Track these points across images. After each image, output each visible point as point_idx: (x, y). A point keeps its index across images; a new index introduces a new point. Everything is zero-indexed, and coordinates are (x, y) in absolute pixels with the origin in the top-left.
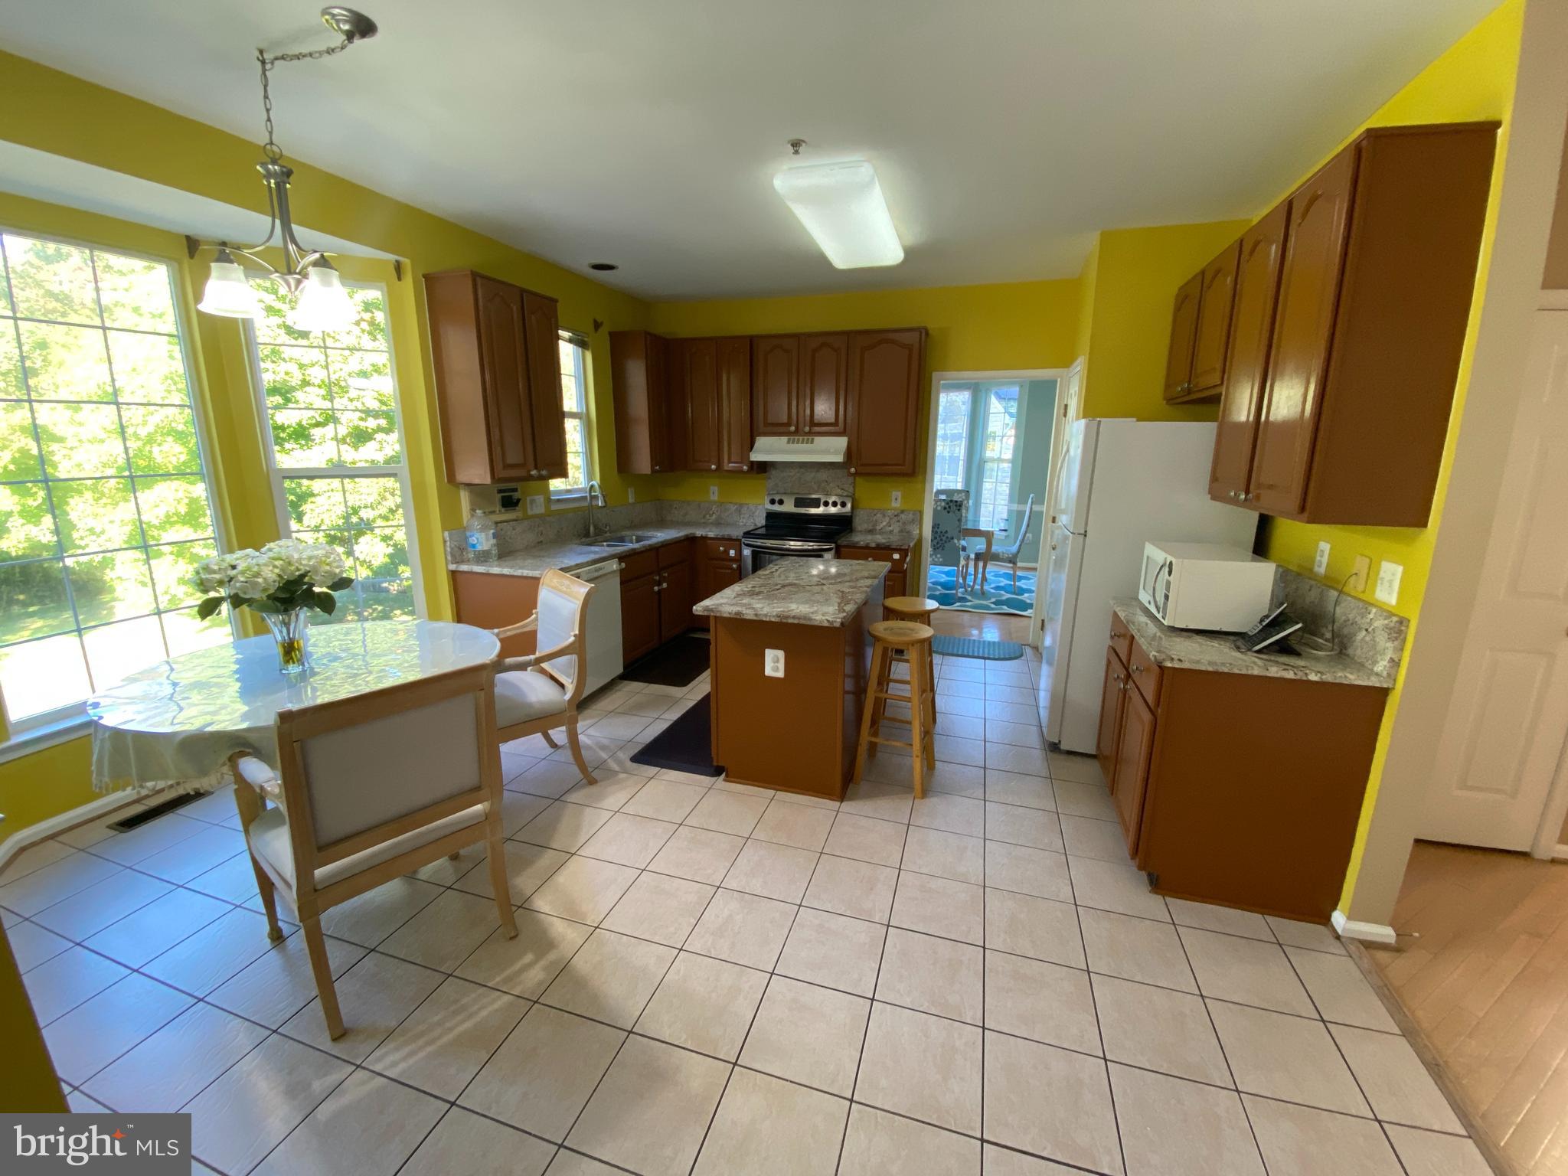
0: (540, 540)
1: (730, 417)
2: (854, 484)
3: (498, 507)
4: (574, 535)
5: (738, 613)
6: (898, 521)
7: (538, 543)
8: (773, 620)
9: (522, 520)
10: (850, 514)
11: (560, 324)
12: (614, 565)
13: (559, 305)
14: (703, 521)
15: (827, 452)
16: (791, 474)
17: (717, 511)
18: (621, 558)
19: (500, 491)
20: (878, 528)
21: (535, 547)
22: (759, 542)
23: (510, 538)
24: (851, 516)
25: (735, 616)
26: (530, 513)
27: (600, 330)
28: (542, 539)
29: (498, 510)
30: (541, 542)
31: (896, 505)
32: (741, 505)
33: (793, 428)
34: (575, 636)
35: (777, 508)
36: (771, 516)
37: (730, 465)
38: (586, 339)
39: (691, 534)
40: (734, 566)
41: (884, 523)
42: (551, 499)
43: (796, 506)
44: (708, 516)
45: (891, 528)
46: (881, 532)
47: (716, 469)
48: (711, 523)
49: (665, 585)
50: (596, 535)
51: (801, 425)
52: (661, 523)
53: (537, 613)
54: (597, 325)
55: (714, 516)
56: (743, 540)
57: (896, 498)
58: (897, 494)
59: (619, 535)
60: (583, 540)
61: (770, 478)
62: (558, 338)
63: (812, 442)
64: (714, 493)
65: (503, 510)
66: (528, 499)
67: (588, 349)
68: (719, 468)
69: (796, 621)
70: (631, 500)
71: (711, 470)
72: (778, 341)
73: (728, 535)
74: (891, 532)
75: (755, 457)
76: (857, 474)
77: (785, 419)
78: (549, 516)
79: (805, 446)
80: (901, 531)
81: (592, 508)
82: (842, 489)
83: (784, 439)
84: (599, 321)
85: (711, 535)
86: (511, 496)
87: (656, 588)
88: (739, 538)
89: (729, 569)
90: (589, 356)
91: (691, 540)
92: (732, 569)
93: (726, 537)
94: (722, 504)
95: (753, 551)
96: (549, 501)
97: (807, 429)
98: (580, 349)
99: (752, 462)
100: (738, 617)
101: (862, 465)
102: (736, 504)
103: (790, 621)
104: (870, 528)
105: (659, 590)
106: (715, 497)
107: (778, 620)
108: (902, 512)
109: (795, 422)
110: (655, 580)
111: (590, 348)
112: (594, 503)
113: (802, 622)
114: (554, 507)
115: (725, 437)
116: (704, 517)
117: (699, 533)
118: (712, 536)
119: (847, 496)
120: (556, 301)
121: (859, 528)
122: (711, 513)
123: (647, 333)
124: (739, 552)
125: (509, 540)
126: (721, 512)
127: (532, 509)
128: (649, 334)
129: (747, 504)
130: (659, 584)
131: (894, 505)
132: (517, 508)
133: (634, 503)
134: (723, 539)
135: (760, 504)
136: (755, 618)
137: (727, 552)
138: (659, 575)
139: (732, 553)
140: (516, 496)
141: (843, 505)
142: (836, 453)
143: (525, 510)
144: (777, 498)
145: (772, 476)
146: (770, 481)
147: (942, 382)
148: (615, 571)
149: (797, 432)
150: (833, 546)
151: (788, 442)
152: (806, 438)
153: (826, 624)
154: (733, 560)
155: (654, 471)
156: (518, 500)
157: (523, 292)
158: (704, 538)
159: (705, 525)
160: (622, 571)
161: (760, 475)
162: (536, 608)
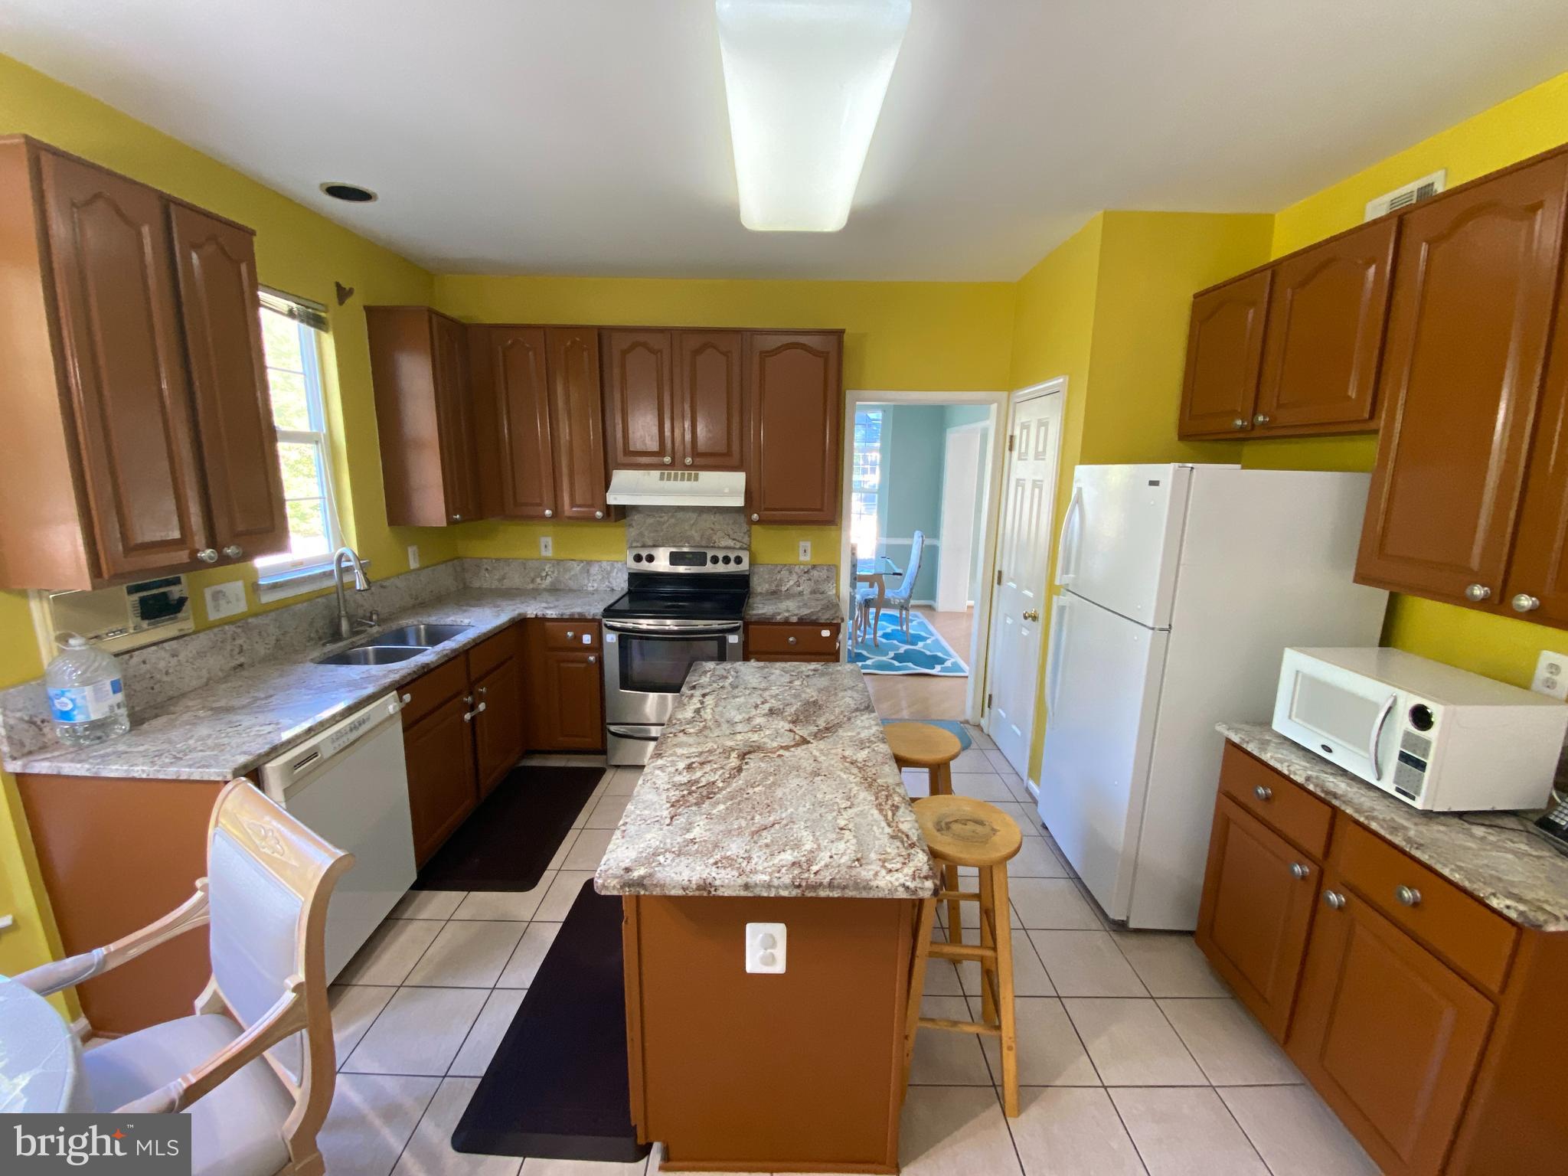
0: (238, 662)
1: (571, 442)
2: (749, 533)
3: (132, 620)
4: (310, 639)
5: (705, 886)
6: (810, 580)
7: (235, 668)
8: (784, 893)
9: (195, 633)
10: (747, 573)
11: (260, 279)
12: (391, 705)
13: (255, 239)
14: (531, 586)
15: (719, 493)
16: (662, 520)
17: (553, 572)
18: (401, 687)
19: (131, 590)
20: (784, 589)
21: (225, 679)
22: (630, 623)
23: (167, 673)
24: (748, 576)
25: (697, 893)
26: (213, 616)
27: (349, 301)
28: (242, 660)
29: (131, 625)
30: (241, 665)
31: (805, 559)
32: (590, 563)
33: (667, 460)
34: (297, 989)
35: (645, 566)
36: (635, 578)
37: (574, 509)
38: (323, 314)
39: (520, 614)
40: (592, 658)
41: (791, 583)
42: (258, 585)
43: (672, 563)
44: (538, 580)
45: (800, 589)
46: (789, 595)
47: (554, 516)
48: (545, 590)
49: (482, 707)
50: (354, 633)
51: (678, 455)
52: (467, 595)
53: (205, 888)
54: (343, 294)
55: (549, 580)
56: (604, 621)
57: (804, 549)
58: (806, 544)
59: (394, 626)
60: (330, 647)
61: (631, 525)
62: (257, 303)
63: (696, 479)
64: (547, 544)
65: (145, 624)
66: (208, 593)
67: (326, 331)
68: (555, 515)
69: (836, 894)
70: (414, 564)
71: (544, 517)
72: (640, 337)
73: (579, 614)
74: (801, 593)
75: (613, 499)
76: (759, 522)
77: (654, 446)
78: (256, 615)
79: (686, 484)
80: (813, 592)
81: (344, 588)
82: (734, 539)
83: (656, 474)
84: (346, 285)
85: (551, 613)
86: (164, 594)
87: (468, 716)
88: (597, 617)
89: (583, 662)
90: (328, 340)
91: (520, 625)
92: (586, 661)
93: (577, 616)
94: (559, 562)
95: (620, 637)
96: (254, 588)
97: (688, 461)
98: (312, 330)
99: (609, 507)
100: (705, 894)
101: (766, 509)
102: (582, 561)
103: (823, 893)
104: (774, 588)
105: (473, 719)
106: (549, 553)
107: (795, 893)
108: (814, 567)
109: (670, 451)
110: (466, 703)
111: (331, 328)
112: (347, 579)
113: (850, 893)
114: (267, 598)
115: (565, 470)
116: (533, 581)
117: (532, 610)
118: (554, 616)
119: (741, 548)
120: (253, 233)
121: (759, 590)
122: (544, 574)
123: (431, 312)
124: (599, 639)
125: (165, 679)
126: (559, 573)
127: (217, 608)
128: (437, 314)
129: (598, 561)
130: (472, 707)
131: (802, 558)
132: (180, 615)
133: (418, 569)
134: (572, 619)
135: (617, 562)
136: (743, 893)
137: (578, 638)
138: (471, 693)
139: (587, 639)
140: (175, 592)
141: (738, 561)
142: (732, 493)
143: (200, 612)
144: (644, 553)
145: (634, 524)
146: (631, 529)
147: (858, 403)
148: (391, 716)
149: (672, 466)
150: (739, 623)
151: (662, 478)
152: (686, 472)
153: (902, 894)
154: (587, 649)
155: (451, 522)
156: (182, 601)
157: (167, 203)
158: (541, 620)
159: (535, 594)
160: (405, 711)
161: (617, 523)
162: (204, 874)
